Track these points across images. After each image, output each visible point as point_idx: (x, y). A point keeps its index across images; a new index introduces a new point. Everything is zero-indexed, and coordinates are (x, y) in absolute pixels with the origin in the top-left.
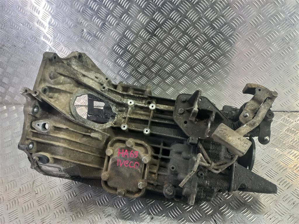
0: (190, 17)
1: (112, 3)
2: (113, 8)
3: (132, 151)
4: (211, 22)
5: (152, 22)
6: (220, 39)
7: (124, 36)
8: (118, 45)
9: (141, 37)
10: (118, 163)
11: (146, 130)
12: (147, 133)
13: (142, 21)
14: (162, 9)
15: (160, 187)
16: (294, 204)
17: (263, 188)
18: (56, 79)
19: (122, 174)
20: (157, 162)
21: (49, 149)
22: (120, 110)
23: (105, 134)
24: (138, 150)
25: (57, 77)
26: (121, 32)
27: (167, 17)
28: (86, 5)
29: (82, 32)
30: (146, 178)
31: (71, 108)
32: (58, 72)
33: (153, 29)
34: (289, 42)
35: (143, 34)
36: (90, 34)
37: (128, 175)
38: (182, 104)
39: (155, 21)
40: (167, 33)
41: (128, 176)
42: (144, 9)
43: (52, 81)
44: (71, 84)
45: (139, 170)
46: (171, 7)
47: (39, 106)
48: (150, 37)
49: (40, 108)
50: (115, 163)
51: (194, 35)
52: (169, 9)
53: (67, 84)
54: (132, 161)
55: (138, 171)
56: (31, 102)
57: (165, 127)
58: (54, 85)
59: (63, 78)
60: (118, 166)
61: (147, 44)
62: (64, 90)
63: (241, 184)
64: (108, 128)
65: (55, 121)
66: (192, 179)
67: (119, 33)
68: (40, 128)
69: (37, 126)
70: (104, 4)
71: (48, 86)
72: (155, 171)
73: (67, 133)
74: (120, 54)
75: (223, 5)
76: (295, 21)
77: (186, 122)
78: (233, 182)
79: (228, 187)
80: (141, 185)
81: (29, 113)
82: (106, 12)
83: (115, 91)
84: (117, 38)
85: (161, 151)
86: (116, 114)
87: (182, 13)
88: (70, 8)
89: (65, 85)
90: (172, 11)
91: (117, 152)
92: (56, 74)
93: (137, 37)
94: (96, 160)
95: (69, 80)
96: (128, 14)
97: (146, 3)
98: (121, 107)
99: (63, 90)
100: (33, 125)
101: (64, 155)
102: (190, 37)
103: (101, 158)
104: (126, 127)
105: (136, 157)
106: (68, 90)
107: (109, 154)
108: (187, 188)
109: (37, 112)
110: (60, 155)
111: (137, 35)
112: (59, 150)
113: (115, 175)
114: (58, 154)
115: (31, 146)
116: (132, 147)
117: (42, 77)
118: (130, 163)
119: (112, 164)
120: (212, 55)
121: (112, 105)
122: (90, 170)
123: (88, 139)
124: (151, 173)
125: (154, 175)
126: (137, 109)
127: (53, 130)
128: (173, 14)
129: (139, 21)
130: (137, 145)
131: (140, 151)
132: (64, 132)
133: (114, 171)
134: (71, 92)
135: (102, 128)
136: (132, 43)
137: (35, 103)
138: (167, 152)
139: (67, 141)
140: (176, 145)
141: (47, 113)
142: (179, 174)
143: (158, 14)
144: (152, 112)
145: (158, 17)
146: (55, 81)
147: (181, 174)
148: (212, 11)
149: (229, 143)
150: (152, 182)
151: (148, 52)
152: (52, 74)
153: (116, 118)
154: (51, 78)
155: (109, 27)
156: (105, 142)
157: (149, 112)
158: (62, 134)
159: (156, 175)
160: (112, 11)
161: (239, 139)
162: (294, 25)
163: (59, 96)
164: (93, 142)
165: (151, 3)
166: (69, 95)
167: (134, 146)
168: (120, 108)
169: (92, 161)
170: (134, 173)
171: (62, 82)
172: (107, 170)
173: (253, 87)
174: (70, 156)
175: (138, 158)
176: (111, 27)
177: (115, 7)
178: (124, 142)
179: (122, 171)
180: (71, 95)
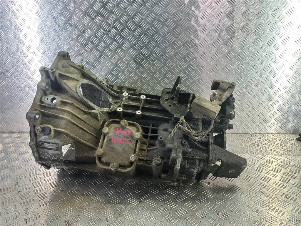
0: (168, 52)
1: (110, 39)
2: (110, 43)
3: (126, 129)
4: (184, 56)
5: (140, 55)
6: (191, 70)
7: (116, 65)
8: (111, 73)
9: (130, 67)
10: (112, 140)
11: (138, 111)
12: (139, 114)
13: (132, 54)
14: (148, 46)
15: (149, 162)
16: (263, 185)
17: (235, 161)
18: (67, 69)
19: (116, 150)
20: (147, 141)
21: (52, 122)
22: (116, 102)
23: (103, 116)
24: (131, 129)
25: (68, 67)
26: (115, 62)
27: (152, 52)
28: (89, 39)
29: (82, 61)
30: (137, 153)
31: (77, 89)
32: (70, 64)
33: (140, 61)
34: (241, 74)
35: (133, 64)
36: (88, 62)
37: (121, 150)
38: (167, 95)
39: (142, 54)
40: (151, 64)
41: (121, 152)
42: (134, 45)
43: (63, 69)
44: (78, 74)
45: (131, 145)
46: (154, 44)
47: (50, 85)
48: (138, 66)
49: (50, 88)
50: (110, 140)
51: (172, 66)
52: (153, 46)
53: (75, 74)
54: (125, 138)
55: (130, 147)
56: (45, 80)
57: (153, 112)
58: (64, 73)
59: (73, 68)
60: (112, 143)
61: (135, 72)
62: (73, 77)
63: (218, 159)
64: (105, 112)
65: (62, 98)
66: (177, 147)
67: (113, 63)
68: (49, 101)
69: (46, 99)
70: (103, 40)
71: (60, 73)
72: (145, 148)
73: (72, 108)
74: (112, 80)
75: (192, 44)
76: (242, 58)
77: (170, 106)
78: (211, 153)
79: (207, 157)
80: (133, 157)
81: (42, 88)
82: (104, 46)
83: (111, 88)
84: (111, 67)
85: (150, 131)
86: (112, 104)
87: (163, 49)
88: (75, 41)
89: (73, 74)
90: (155, 47)
91: (113, 131)
92: (68, 65)
93: (127, 67)
94: (92, 140)
95: (77, 71)
96: (121, 48)
97: (136, 41)
98: (116, 99)
99: (71, 78)
100: (43, 99)
101: (66, 128)
102: (168, 67)
103: (97, 138)
104: (122, 109)
105: (129, 134)
106: (75, 78)
107: (105, 131)
108: (174, 154)
109: (48, 90)
110: (62, 128)
111: (127, 64)
112: (62, 123)
113: (109, 151)
114: (61, 126)
115: (37, 116)
116: (126, 126)
117: (56, 66)
118: (123, 140)
119: (107, 141)
120: (186, 83)
121: (109, 97)
122: (85, 149)
123: (88, 116)
124: (141, 150)
125: (144, 152)
126: (130, 101)
127: (60, 105)
128: (156, 50)
129: (130, 54)
130: (130, 125)
131: (132, 129)
132: (69, 106)
133: (108, 148)
134: (78, 80)
135: (101, 111)
136: (122, 71)
137: (49, 81)
138: (155, 131)
139: (71, 115)
140: (163, 125)
141: (56, 92)
142: (166, 145)
143: (144, 49)
144: (143, 100)
145: (144, 51)
146: (66, 70)
147: (168, 144)
148: (184, 48)
149: (204, 106)
150: (142, 158)
151: (135, 79)
152: (64, 65)
153: (112, 107)
154: (63, 67)
155: (105, 58)
156: (102, 123)
157: (139, 103)
158: (67, 108)
159: (146, 151)
160: (109, 45)
161: (211, 104)
162: (241, 61)
163: (67, 82)
164: (92, 120)
165: (139, 40)
166: (76, 82)
167: (127, 126)
168: (116, 101)
169: (88, 140)
170: (127, 148)
171: (71, 72)
172: (101, 147)
173: (218, 81)
174: (70, 130)
175: (131, 135)
176: (107, 58)
177: (112, 43)
178: (118, 123)
179: (116, 147)
180: (77, 82)
